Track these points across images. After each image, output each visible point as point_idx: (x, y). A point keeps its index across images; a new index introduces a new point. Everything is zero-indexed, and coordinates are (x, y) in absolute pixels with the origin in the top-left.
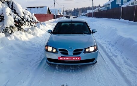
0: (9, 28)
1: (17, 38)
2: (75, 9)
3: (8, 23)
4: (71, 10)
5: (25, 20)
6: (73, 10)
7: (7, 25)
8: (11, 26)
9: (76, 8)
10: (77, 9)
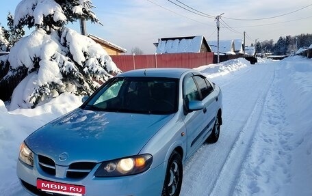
0: (48, 86)
1: (57, 110)
2: (281, 38)
3: (44, 77)
4: (271, 42)
5: (85, 70)
6: (275, 42)
7: (42, 79)
8: (53, 82)
9: (284, 37)
10: (287, 38)
